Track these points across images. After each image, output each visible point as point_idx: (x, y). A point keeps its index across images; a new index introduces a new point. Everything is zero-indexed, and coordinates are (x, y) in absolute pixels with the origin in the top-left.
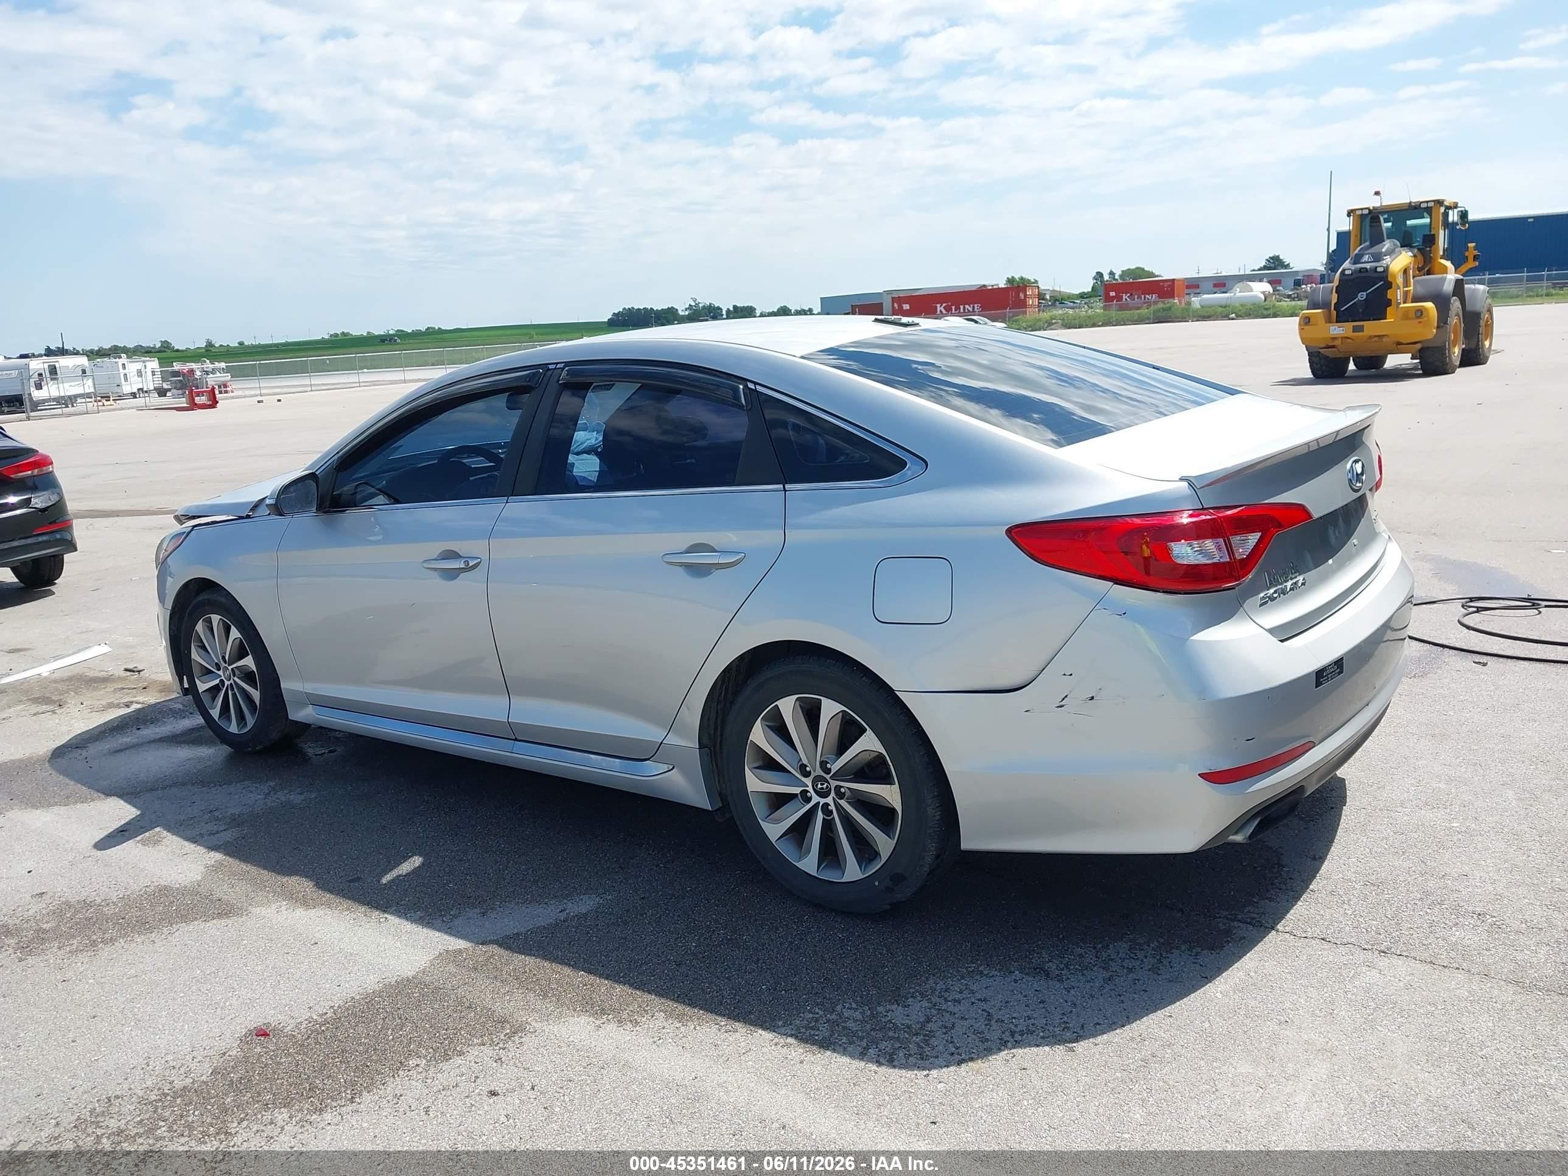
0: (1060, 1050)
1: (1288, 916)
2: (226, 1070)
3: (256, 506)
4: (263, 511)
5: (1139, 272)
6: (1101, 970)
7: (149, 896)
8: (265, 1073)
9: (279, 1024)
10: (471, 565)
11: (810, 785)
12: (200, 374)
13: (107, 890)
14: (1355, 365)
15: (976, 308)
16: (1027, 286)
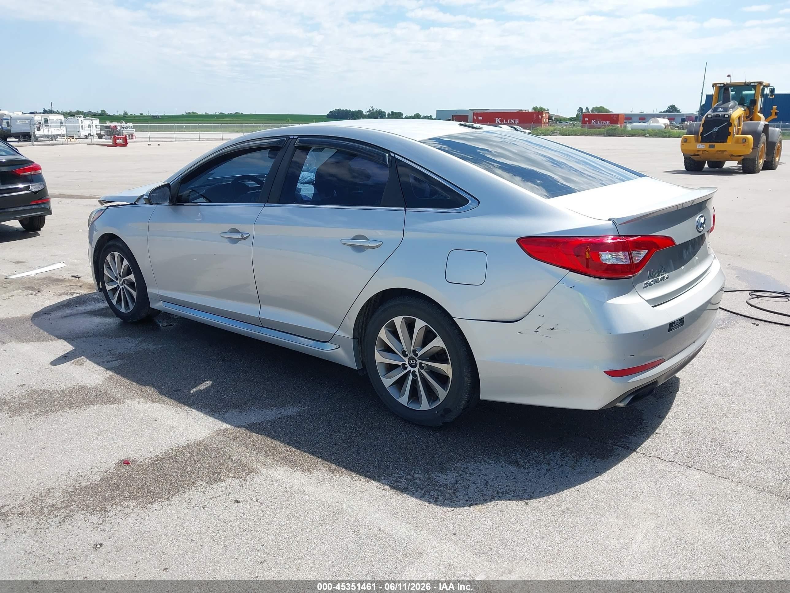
0: (521, 503)
1: (643, 445)
2: (107, 479)
3: (139, 198)
4: (142, 201)
5: (601, 109)
6: (546, 464)
7: (76, 390)
8: (126, 482)
9: (135, 458)
10: (244, 237)
11: (407, 361)
12: (120, 128)
13: (55, 386)
14: (708, 165)
15: (516, 121)
16: (543, 112)
